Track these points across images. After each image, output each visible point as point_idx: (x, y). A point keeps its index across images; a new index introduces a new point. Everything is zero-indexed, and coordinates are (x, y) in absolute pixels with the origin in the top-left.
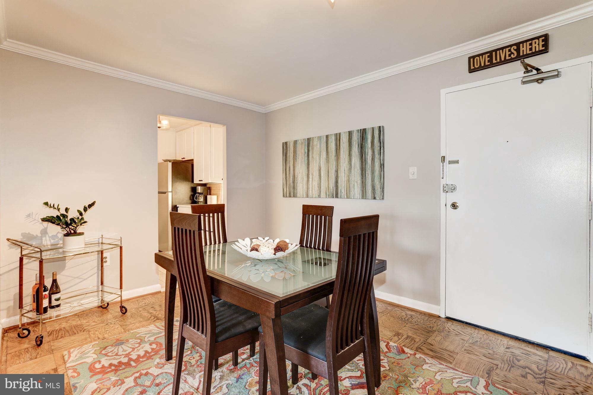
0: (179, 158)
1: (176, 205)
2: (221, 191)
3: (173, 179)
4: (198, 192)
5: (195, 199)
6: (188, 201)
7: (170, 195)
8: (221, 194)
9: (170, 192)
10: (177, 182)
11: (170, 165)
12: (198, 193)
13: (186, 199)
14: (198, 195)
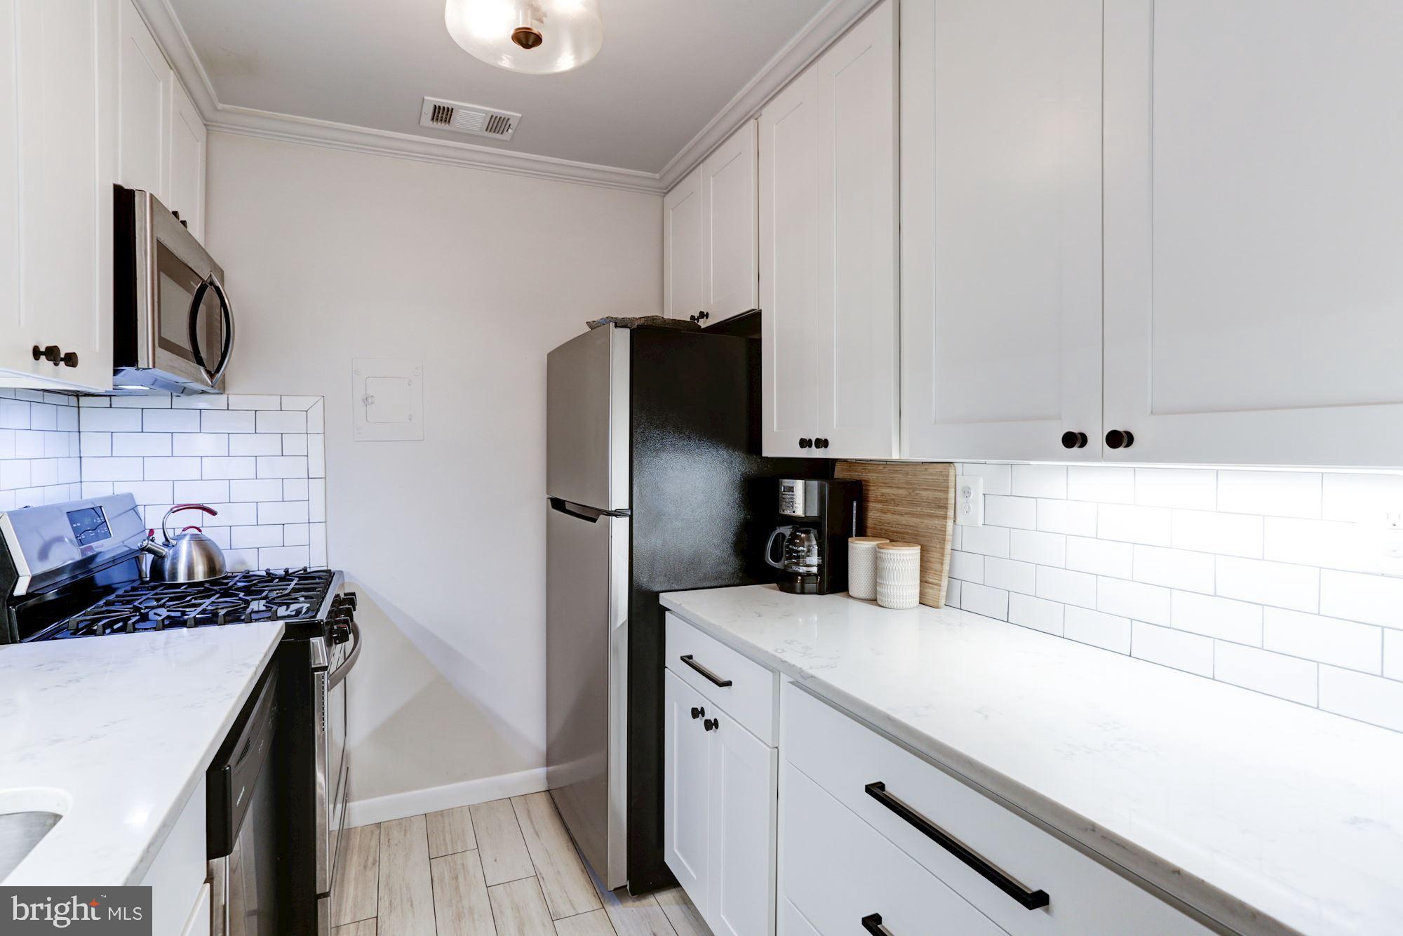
0: (677, 310)
1: (657, 594)
2: (951, 513)
3: (636, 435)
4: (788, 512)
5: (770, 561)
6: (723, 568)
7: (619, 527)
8: (948, 537)
9: (617, 513)
10: (664, 448)
11: (620, 343)
12: (790, 520)
13: (718, 552)
14: (787, 531)
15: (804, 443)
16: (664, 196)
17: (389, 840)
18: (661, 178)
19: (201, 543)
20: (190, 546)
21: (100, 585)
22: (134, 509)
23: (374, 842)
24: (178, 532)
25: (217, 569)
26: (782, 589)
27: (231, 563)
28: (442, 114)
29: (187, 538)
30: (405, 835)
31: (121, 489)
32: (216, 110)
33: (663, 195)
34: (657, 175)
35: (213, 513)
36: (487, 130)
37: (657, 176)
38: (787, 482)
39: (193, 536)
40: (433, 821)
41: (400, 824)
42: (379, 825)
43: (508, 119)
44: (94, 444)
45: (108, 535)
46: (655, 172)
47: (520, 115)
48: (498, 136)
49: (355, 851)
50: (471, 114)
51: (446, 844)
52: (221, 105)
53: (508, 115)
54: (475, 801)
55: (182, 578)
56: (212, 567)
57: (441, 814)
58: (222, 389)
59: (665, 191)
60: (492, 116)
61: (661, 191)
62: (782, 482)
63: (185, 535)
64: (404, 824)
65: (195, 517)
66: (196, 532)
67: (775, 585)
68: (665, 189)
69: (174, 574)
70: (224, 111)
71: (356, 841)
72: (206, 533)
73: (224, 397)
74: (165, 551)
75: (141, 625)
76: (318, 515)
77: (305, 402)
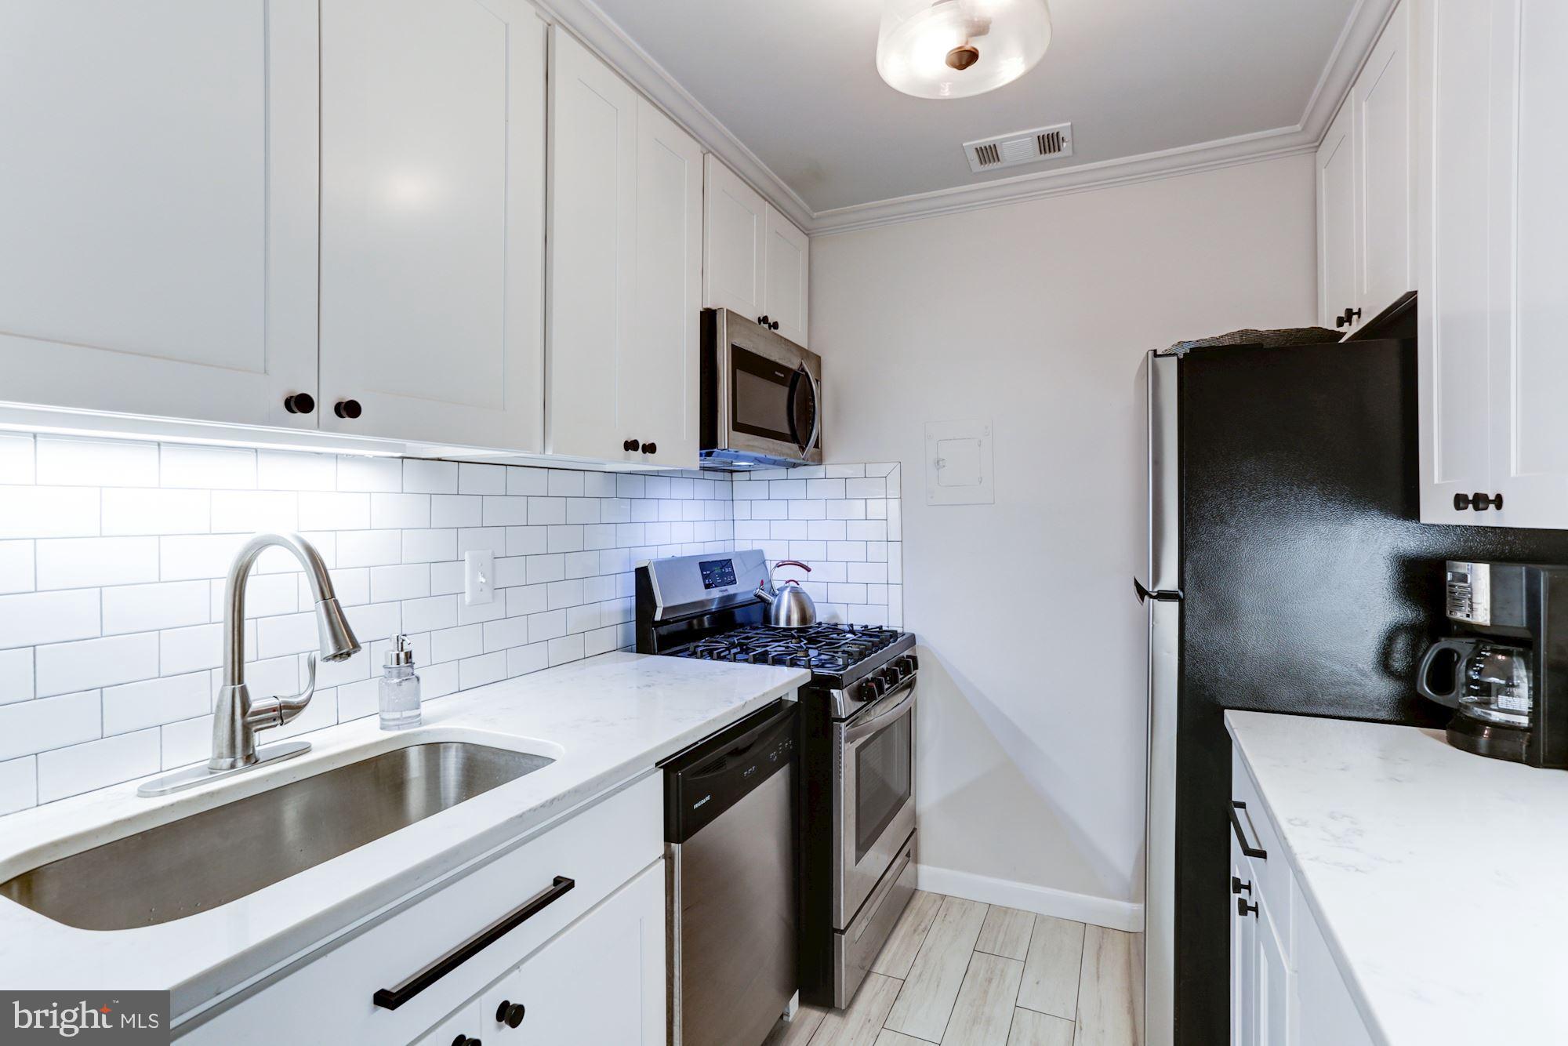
4: (1460, 615)
14: (1462, 647)
15: (1460, 501)
16: (1316, 152)
17: (946, 915)
18: (1304, 129)
19: (797, 594)
20: (789, 597)
21: (737, 622)
22: (764, 562)
23: (932, 912)
24: (782, 584)
25: (808, 617)
26: (1452, 742)
27: (822, 615)
28: (988, 154)
29: (788, 589)
30: (962, 917)
31: (756, 546)
32: (812, 219)
33: (1314, 150)
34: (1298, 125)
35: (808, 570)
36: (1041, 153)
37: (1298, 127)
38: (1463, 567)
39: (792, 587)
40: (995, 915)
41: (963, 904)
42: (943, 897)
43: (1058, 133)
44: (741, 510)
45: (734, 582)
46: (1294, 121)
47: (1070, 124)
48: (1057, 155)
49: (914, 911)
50: (1017, 143)
51: (995, 943)
52: (815, 214)
53: (1056, 129)
54: (1045, 911)
55: (782, 624)
56: (804, 618)
57: (1006, 910)
58: (819, 460)
59: (1317, 144)
60: (1039, 137)
61: (1311, 145)
62: (1453, 566)
63: (787, 587)
64: (967, 905)
65: (797, 573)
66: (795, 584)
67: (1443, 733)
68: (1316, 141)
69: (777, 621)
70: (819, 218)
71: (917, 903)
72: (804, 587)
73: (823, 467)
74: (770, 598)
75: (739, 657)
76: (895, 577)
77: (885, 469)
